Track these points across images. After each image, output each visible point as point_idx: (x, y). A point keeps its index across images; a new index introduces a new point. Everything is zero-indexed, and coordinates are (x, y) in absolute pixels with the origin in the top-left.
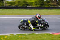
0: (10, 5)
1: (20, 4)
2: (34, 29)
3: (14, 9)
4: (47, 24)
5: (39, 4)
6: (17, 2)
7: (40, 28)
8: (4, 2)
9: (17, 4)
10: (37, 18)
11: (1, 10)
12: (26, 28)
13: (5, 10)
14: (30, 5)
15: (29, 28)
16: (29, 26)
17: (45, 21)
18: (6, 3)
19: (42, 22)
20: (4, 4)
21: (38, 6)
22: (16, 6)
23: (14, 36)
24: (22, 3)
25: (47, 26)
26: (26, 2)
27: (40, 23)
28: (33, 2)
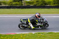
0: (28, 4)
1: (38, 4)
2: (34, 28)
3: (32, 8)
4: (47, 23)
5: (57, 3)
6: (35, 1)
7: (39, 27)
8: (23, 1)
9: (35, 3)
10: (37, 17)
11: (20, 9)
12: (26, 27)
13: (24, 9)
14: (48, 4)
15: (29, 27)
16: (29, 25)
17: (45, 20)
18: (25, 2)
19: (42, 21)
20: (23, 4)
21: (56, 5)
22: (34, 5)
23: (33, 34)
24: (40, 3)
25: (47, 25)
26: (44, 2)
27: (39, 22)
28: (52, 1)
